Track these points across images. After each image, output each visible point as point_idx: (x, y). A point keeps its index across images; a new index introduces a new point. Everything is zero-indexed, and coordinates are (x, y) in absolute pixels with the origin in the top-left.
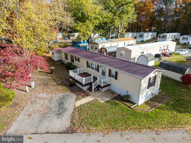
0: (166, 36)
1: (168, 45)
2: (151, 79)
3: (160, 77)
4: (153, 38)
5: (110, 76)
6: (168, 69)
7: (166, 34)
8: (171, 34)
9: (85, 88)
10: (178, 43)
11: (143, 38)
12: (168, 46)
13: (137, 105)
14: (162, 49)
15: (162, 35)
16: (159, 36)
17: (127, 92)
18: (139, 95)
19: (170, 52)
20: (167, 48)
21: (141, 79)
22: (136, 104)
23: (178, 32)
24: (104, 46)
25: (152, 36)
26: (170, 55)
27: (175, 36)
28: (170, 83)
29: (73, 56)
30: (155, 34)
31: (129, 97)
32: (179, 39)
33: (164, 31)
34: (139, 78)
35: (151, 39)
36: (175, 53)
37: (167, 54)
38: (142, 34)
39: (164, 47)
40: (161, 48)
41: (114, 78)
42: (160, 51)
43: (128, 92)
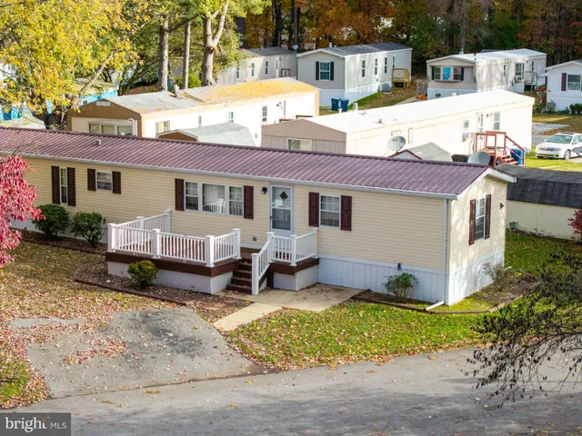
0: (472, 67)
1: (495, 110)
2: (478, 208)
3: (502, 206)
4: (398, 85)
5: (313, 221)
6: (521, 196)
7: (470, 57)
8: (499, 57)
9: (216, 284)
10: (543, 109)
11: (342, 87)
12: (497, 116)
13: (444, 305)
14: (473, 128)
15: (446, 63)
16: (433, 68)
17: (399, 265)
18: (447, 262)
19: (510, 146)
20: (497, 126)
21: (448, 200)
22: (442, 303)
23: (529, 47)
24: (166, 124)
25: (389, 70)
26: (516, 159)
27: (518, 66)
28: (536, 248)
29: (71, 172)
30: (403, 57)
31: (412, 281)
32: (544, 88)
33: (451, 36)
34: (440, 199)
35: (385, 89)
36: (538, 151)
37: (499, 154)
38: (327, 60)
39: (481, 120)
40: (466, 124)
41: (337, 225)
42: (468, 140)
43: (402, 267)
